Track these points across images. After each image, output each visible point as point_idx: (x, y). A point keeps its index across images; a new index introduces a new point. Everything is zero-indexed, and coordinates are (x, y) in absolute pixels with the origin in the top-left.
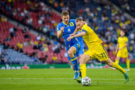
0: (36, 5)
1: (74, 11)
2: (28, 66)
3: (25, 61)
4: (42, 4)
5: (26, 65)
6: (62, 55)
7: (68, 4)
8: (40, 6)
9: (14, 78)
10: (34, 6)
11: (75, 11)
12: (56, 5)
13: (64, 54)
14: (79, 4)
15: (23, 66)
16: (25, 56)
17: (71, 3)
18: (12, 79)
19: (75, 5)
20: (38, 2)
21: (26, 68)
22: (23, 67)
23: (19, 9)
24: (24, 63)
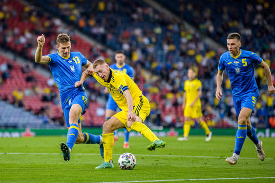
0: (47, 24)
1: (114, 34)
2: (32, 131)
3: (28, 124)
4: (58, 22)
5: (28, 130)
6: (92, 112)
7: (104, 21)
8: (53, 26)
9: (8, 153)
10: (43, 26)
11: (116, 35)
12: (82, 23)
13: (95, 111)
14: (122, 22)
15: (24, 131)
16: (27, 114)
17: (108, 20)
18: (5, 154)
19: (116, 23)
20: (49, 18)
21: (28, 135)
22: (23, 134)
23: (17, 31)
24: (24, 126)
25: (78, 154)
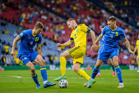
0: (98, 12)
1: (132, 17)
2: (91, 66)
3: (89, 63)
4: (103, 11)
5: (89, 66)
6: (121, 57)
7: (127, 11)
8: (101, 13)
9: (79, 78)
10: (96, 13)
11: (134, 18)
12: (116, 12)
13: (123, 57)
14: (136, 11)
15: (87, 66)
16: (88, 58)
17: (129, 10)
18: (78, 78)
19: (134, 12)
20: (99, 10)
21: (89, 69)
22: (86, 68)
23: (83, 16)
24: (87, 64)
25: (115, 79)
